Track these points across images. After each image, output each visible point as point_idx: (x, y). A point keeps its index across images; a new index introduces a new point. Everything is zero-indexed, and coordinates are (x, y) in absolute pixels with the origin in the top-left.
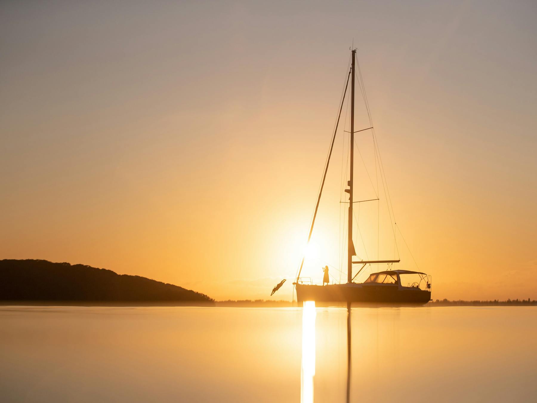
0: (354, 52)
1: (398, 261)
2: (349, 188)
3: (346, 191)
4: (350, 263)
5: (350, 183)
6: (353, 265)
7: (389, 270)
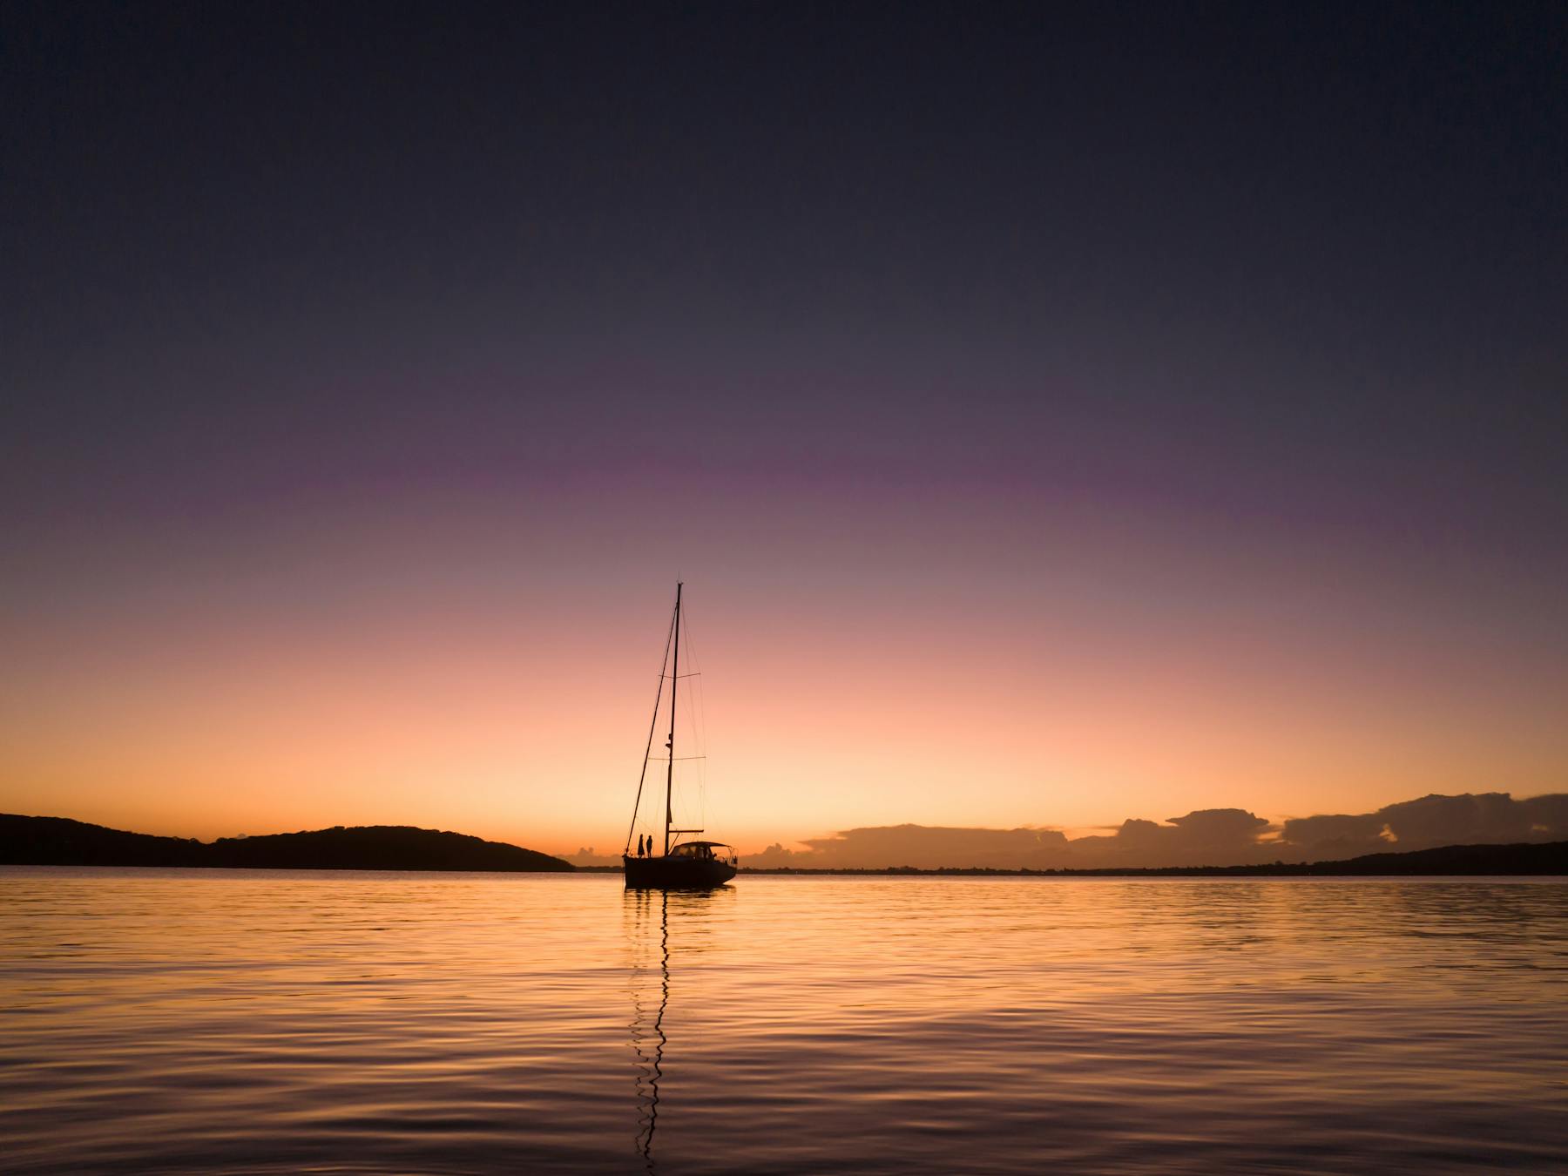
0: (680, 586)
1: (702, 831)
2: (669, 742)
3: (667, 745)
4: (668, 832)
5: (671, 737)
6: (670, 834)
7: (695, 841)
